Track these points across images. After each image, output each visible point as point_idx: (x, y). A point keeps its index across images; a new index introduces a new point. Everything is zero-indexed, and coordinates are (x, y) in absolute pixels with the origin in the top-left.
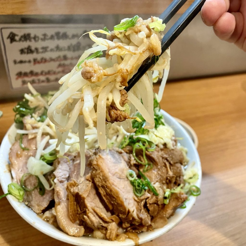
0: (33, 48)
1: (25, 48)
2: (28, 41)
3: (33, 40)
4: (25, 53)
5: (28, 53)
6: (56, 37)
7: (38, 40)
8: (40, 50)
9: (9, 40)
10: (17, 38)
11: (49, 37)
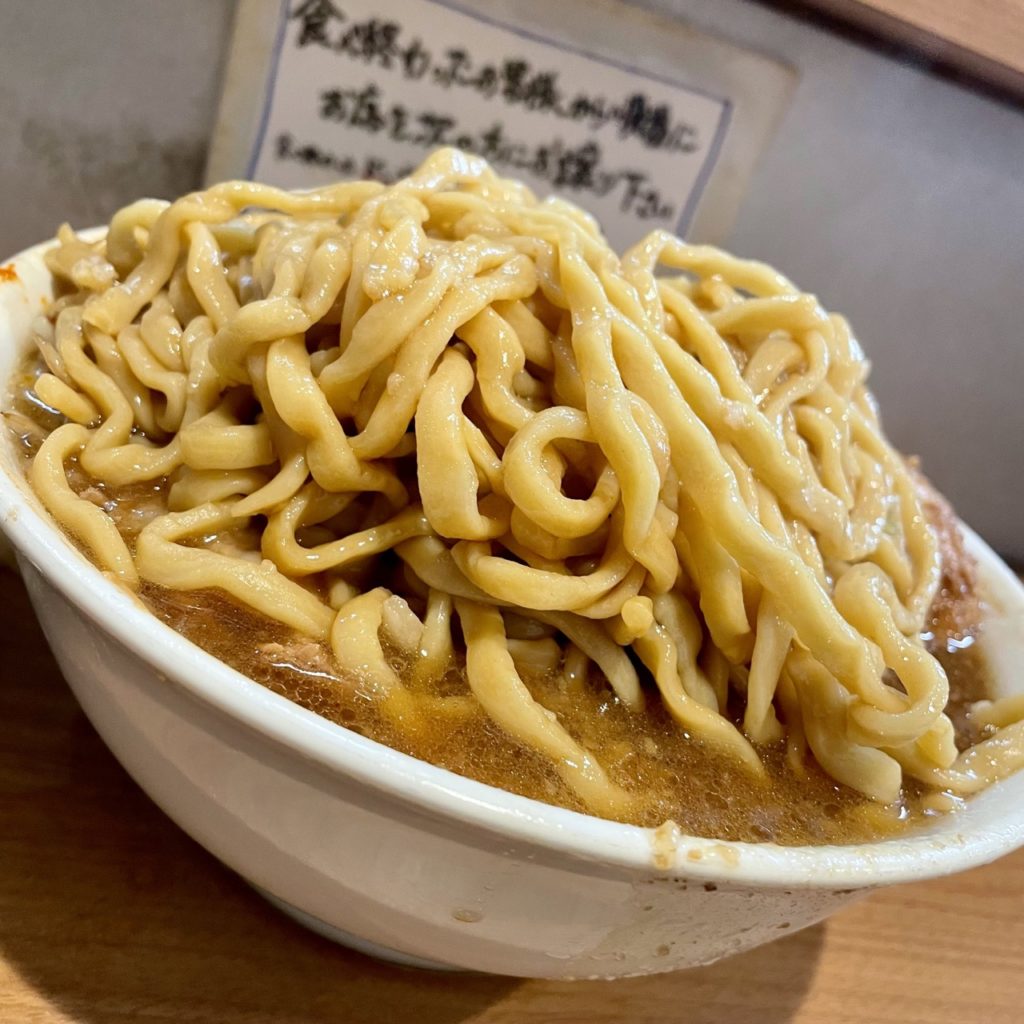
0: (384, 106)
1: (352, 95)
2: (377, 59)
3: (398, 62)
4: (342, 116)
5: (355, 120)
6: (501, 84)
7: (421, 73)
8: (413, 127)
10: (334, 29)
11: (474, 71)
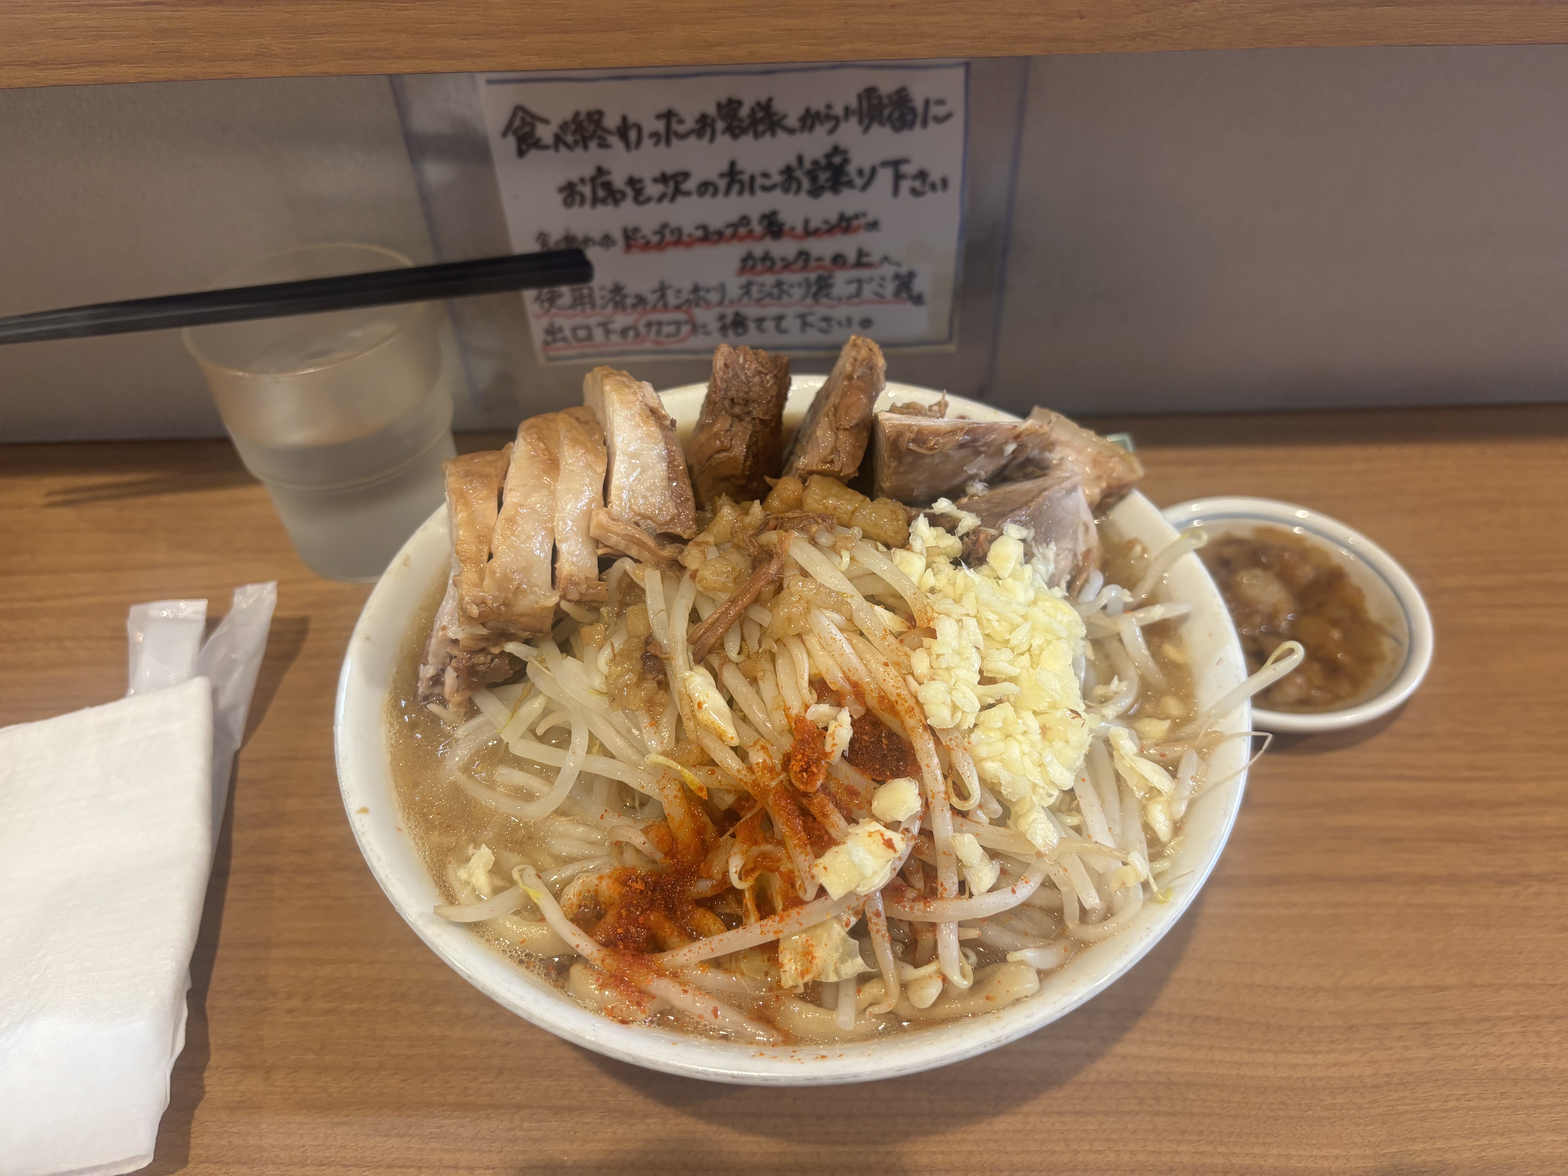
0: (618, 180)
1: (584, 180)
2: (593, 145)
3: (614, 140)
4: (582, 201)
5: (595, 201)
6: (720, 125)
7: (639, 142)
8: (653, 190)
9: (511, 141)
10: (545, 133)
11: (690, 123)
